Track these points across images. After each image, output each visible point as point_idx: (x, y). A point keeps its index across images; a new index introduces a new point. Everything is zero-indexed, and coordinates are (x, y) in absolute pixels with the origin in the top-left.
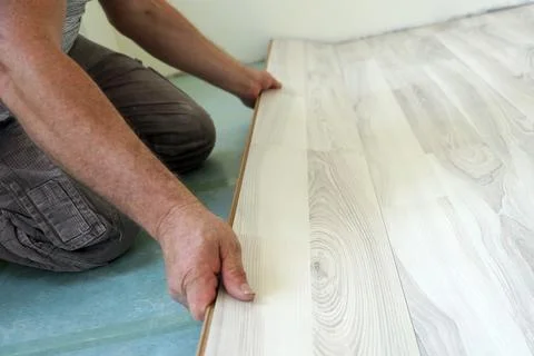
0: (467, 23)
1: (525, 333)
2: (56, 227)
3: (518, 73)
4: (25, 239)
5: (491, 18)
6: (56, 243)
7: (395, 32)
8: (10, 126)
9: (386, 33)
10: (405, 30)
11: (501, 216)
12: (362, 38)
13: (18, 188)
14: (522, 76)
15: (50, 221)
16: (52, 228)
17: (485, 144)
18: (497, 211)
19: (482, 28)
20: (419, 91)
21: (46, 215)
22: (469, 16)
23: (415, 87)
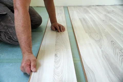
0: (93, 7)
1: (108, 78)
2: (14, 36)
3: (103, 20)
4: (7, 38)
5: (97, 7)
6: (14, 39)
7: (79, 6)
8: (6, 15)
9: (77, 6)
10: (81, 6)
11: (102, 50)
12: (73, 6)
13: (7, 28)
14: (104, 21)
15: (13, 35)
16: (13, 37)
17: (97, 34)
18: (101, 49)
19: (96, 9)
20: (84, 20)
21: (12, 34)
22: (93, 6)
23: (83, 18)
